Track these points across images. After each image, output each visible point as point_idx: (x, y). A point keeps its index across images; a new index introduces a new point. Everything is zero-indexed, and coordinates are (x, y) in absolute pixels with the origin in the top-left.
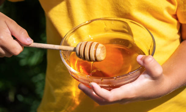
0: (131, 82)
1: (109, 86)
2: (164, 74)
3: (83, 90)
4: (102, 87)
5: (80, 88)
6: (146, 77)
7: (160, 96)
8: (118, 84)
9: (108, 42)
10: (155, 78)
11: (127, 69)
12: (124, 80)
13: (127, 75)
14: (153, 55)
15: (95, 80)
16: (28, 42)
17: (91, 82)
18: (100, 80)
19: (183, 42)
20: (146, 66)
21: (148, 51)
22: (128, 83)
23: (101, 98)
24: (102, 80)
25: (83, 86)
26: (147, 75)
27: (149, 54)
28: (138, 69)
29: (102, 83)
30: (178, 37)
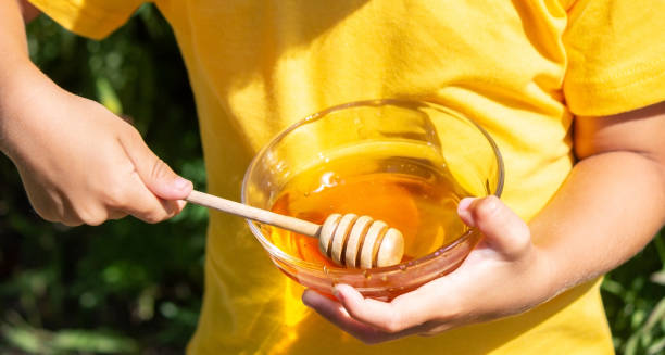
0: (446, 273)
1: (388, 290)
2: (535, 244)
3: (318, 308)
4: (366, 295)
5: (306, 302)
6: (485, 257)
7: (527, 307)
8: (413, 282)
9: (375, 167)
10: (510, 257)
11: (432, 238)
12: (427, 269)
13: (433, 256)
14: (498, 194)
15: (347, 277)
16: (181, 190)
17: (337, 283)
18: (362, 276)
19: (580, 163)
20: (483, 225)
21: (484, 183)
22: (439, 276)
23: (361, 324)
24: (366, 276)
25: (314, 297)
26: (488, 252)
27: (489, 193)
28: (463, 237)
29: (365, 285)
30: (565, 149)
